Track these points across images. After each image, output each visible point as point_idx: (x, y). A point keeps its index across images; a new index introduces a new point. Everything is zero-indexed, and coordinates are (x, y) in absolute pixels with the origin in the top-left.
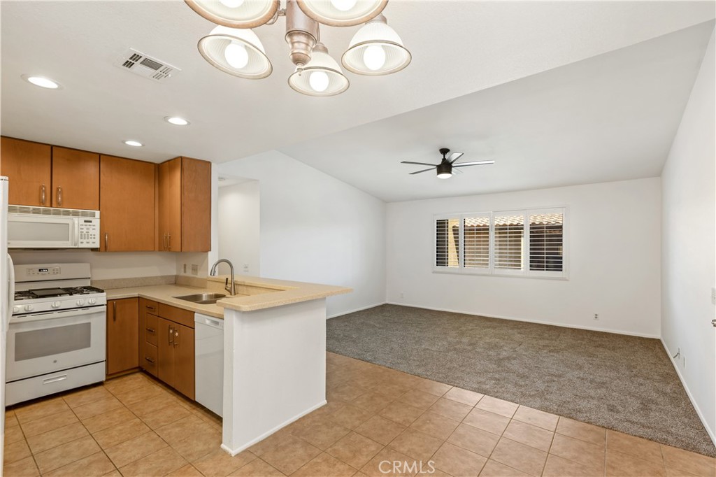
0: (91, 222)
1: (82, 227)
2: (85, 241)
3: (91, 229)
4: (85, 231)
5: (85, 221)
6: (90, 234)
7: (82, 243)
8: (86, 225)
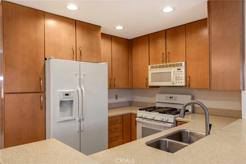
0: (180, 69)
1: (177, 73)
2: (177, 81)
3: (180, 74)
4: (177, 75)
5: (178, 69)
6: (180, 77)
7: (176, 83)
8: (178, 72)
